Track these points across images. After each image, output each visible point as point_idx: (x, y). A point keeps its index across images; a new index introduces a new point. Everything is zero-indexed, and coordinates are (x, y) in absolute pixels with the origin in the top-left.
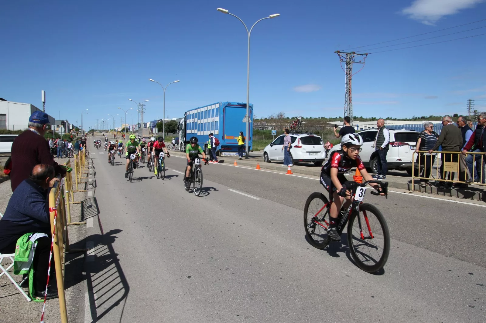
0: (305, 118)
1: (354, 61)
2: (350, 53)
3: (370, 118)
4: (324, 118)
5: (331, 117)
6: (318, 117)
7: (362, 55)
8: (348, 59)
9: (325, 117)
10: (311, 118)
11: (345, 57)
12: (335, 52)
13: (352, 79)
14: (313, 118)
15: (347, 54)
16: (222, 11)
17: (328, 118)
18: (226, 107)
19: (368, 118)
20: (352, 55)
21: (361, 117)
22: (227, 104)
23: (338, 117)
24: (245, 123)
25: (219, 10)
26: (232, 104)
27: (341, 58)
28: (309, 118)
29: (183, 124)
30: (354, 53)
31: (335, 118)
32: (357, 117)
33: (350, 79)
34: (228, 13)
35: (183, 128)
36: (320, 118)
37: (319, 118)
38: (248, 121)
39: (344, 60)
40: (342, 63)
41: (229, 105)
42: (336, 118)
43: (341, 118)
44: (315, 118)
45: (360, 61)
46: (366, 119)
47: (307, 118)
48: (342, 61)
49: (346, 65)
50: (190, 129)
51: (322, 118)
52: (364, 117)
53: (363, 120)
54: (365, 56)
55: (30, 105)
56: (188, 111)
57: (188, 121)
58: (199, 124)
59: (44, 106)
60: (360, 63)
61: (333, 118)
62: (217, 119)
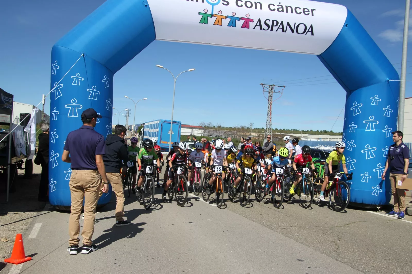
0: (279, 129)
1: (274, 91)
2: (271, 86)
3: (340, 132)
4: (296, 130)
6: (290, 129)
7: (282, 87)
8: (270, 90)
9: (298, 130)
10: (284, 129)
11: (268, 88)
12: (260, 84)
13: (272, 104)
14: (286, 130)
15: (270, 86)
16: (159, 67)
17: (300, 130)
18: (163, 123)
19: (338, 132)
20: (273, 86)
21: (331, 131)
22: (164, 121)
23: (309, 130)
24: (170, 134)
25: (157, 66)
26: (167, 121)
27: (264, 89)
28: (282, 129)
29: (143, 131)
30: (274, 85)
31: (307, 131)
32: (327, 130)
33: (271, 104)
34: (163, 68)
35: (142, 134)
36: (293, 130)
37: (292, 130)
38: (171, 133)
39: (267, 90)
40: (264, 92)
41: (166, 122)
42: (308, 130)
44: (288, 130)
45: (279, 92)
46: (336, 133)
47: (280, 129)
48: (265, 91)
49: (269, 93)
50: (145, 135)
52: (334, 131)
53: (332, 134)
54: (283, 88)
55: (32, 106)
56: (146, 123)
57: (145, 130)
58: (150, 132)
59: (43, 107)
60: (279, 93)
61: (305, 131)
62: (157, 130)
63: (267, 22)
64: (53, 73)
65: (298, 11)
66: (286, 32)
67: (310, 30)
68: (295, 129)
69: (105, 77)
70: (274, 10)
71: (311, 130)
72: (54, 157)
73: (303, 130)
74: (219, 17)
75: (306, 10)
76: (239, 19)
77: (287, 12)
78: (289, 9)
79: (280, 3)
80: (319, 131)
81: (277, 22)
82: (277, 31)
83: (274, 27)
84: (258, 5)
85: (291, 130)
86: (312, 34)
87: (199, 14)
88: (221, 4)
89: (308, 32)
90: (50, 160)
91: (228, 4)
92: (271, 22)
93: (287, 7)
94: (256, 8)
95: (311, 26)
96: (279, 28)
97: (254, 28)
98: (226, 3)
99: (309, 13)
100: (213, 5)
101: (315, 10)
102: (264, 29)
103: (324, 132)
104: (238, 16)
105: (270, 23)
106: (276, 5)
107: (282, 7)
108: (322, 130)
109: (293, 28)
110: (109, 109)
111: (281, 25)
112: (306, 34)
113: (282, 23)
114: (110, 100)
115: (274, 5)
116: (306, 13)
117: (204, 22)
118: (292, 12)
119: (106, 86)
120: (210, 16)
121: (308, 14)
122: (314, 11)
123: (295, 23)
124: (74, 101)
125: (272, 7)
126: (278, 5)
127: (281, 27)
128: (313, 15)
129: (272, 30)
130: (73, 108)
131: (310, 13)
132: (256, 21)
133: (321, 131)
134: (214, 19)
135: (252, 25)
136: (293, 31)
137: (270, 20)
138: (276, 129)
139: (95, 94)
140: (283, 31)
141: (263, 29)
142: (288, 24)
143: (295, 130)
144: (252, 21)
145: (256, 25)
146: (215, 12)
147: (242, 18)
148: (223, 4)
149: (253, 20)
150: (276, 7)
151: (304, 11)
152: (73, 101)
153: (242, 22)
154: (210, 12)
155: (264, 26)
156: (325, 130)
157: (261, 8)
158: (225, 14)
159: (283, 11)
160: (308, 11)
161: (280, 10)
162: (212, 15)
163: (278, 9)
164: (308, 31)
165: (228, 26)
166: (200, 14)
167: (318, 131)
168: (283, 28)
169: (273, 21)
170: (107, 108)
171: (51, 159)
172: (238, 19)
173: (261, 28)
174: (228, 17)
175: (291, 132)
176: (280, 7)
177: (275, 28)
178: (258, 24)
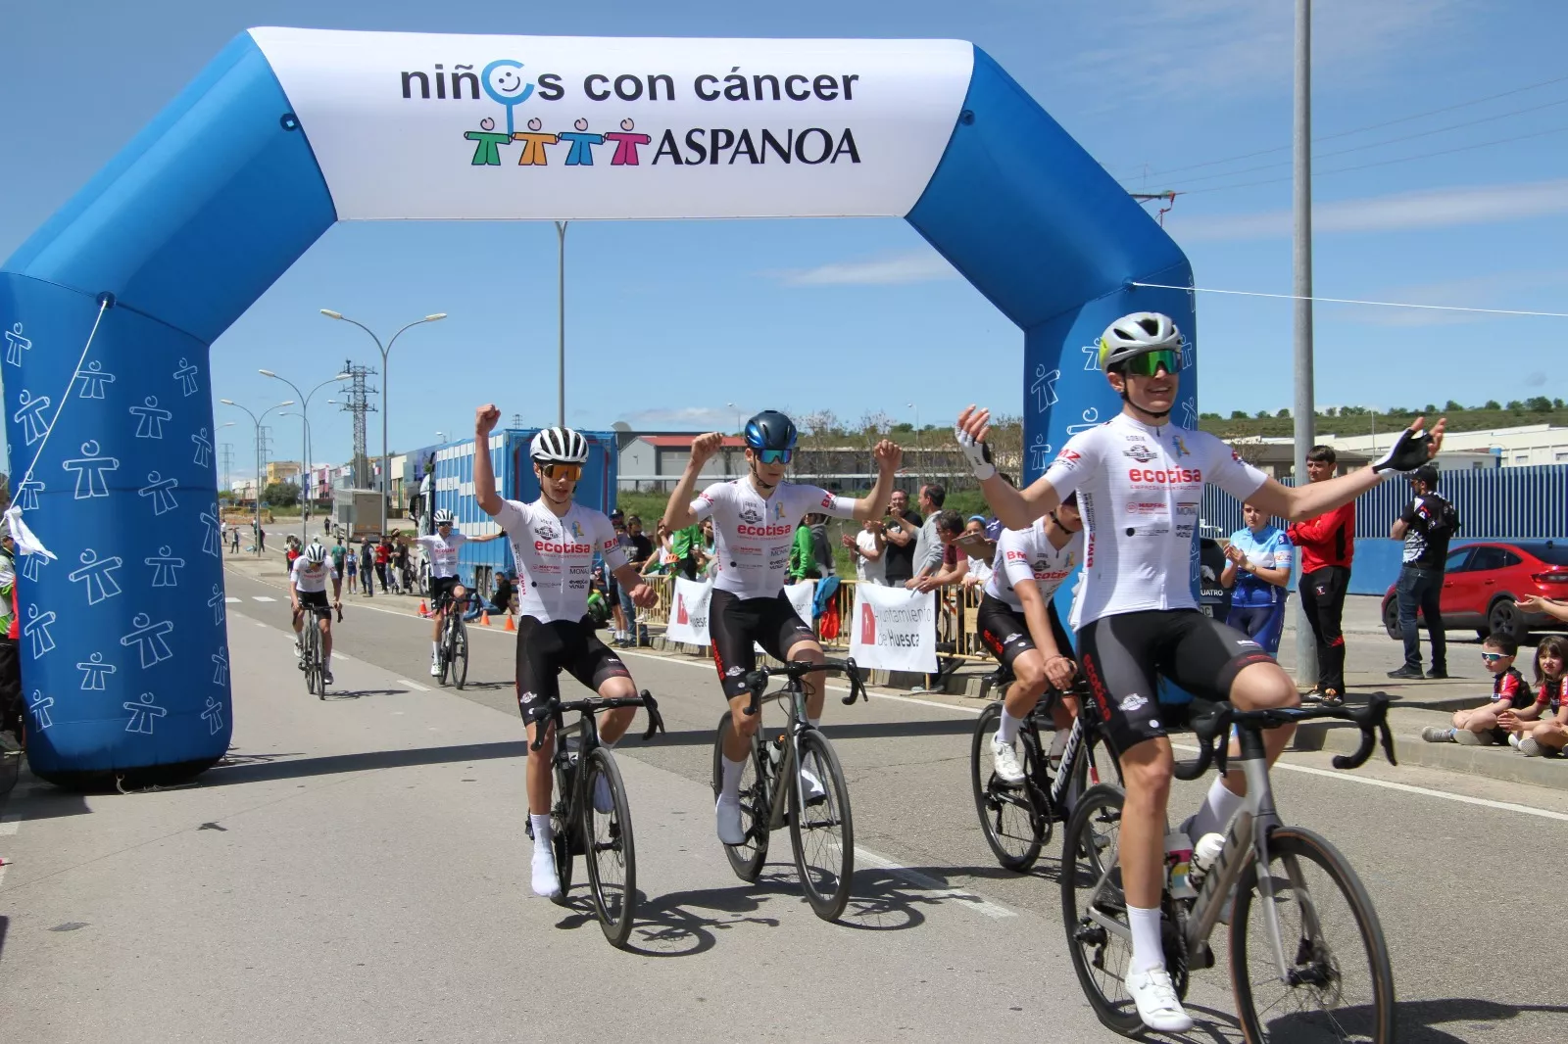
0: (1252, 414)
5: (1397, 407)
7: (1159, 197)
23: (1441, 406)
28: (1274, 414)
29: (428, 494)
31: (1422, 409)
32: (1551, 399)
36: (1337, 414)
37: (1331, 412)
42: (1431, 408)
43: (1461, 408)
47: (1261, 415)
51: (1345, 410)
54: (1165, 203)
56: (439, 449)
63: (696, 138)
64: (13, 362)
65: (798, 88)
66: (763, 161)
67: (845, 147)
68: (1351, 407)
69: (184, 364)
70: (716, 94)
71: (1451, 406)
72: (38, 625)
73: (1402, 410)
74: (532, 139)
75: (825, 82)
76: (601, 139)
77: (759, 96)
78: (767, 86)
79: (735, 69)
80: (1504, 407)
81: (730, 136)
82: (732, 162)
83: (719, 151)
84: (661, 86)
85: (1325, 414)
86: (856, 159)
87: (468, 135)
88: (535, 96)
89: (840, 155)
90: (27, 635)
91: (560, 92)
92: (708, 134)
93: (758, 81)
94: (653, 96)
95: (848, 135)
96: (737, 152)
97: (655, 162)
98: (553, 93)
99: (834, 91)
100: (509, 103)
101: (855, 77)
102: (688, 162)
103: (1536, 411)
104: (596, 128)
105: (705, 142)
106: (721, 77)
107: (743, 84)
108: (1522, 399)
109: (785, 147)
110: (204, 462)
111: (743, 143)
112: (833, 161)
113: (745, 135)
114: (204, 434)
115: (714, 80)
116: (826, 92)
117: (487, 161)
118: (776, 96)
119: (187, 393)
120: (506, 139)
121: (833, 96)
122: (853, 83)
123: (790, 131)
124: (92, 449)
125: (708, 88)
126: (728, 79)
127: (743, 147)
128: (848, 96)
129: (714, 160)
130: (90, 471)
131: (841, 90)
132: (657, 138)
133: (1513, 406)
134: (518, 146)
135: (645, 152)
136: (786, 158)
137: (702, 132)
138: (1238, 415)
139: (155, 421)
140: (754, 160)
141: (684, 160)
142: (767, 136)
143: (1352, 412)
144: (645, 139)
145: (660, 152)
146: (520, 126)
147: (610, 136)
148: (543, 95)
149: (648, 136)
150: (721, 86)
151: (817, 87)
152: (86, 447)
153: (612, 146)
154: (502, 128)
155: (685, 152)
156: (1535, 396)
157: (671, 96)
158: (551, 128)
159: (744, 96)
160: (834, 85)
161: (736, 92)
162: (511, 137)
163: (728, 92)
164: (839, 151)
165: (566, 164)
166: (470, 136)
167: (1493, 406)
168: (751, 151)
169: (715, 134)
170: (198, 460)
171: (29, 629)
172: (598, 140)
173: (678, 160)
174: (561, 137)
175: (1326, 423)
176: (736, 82)
177: (724, 155)
178: (667, 148)
